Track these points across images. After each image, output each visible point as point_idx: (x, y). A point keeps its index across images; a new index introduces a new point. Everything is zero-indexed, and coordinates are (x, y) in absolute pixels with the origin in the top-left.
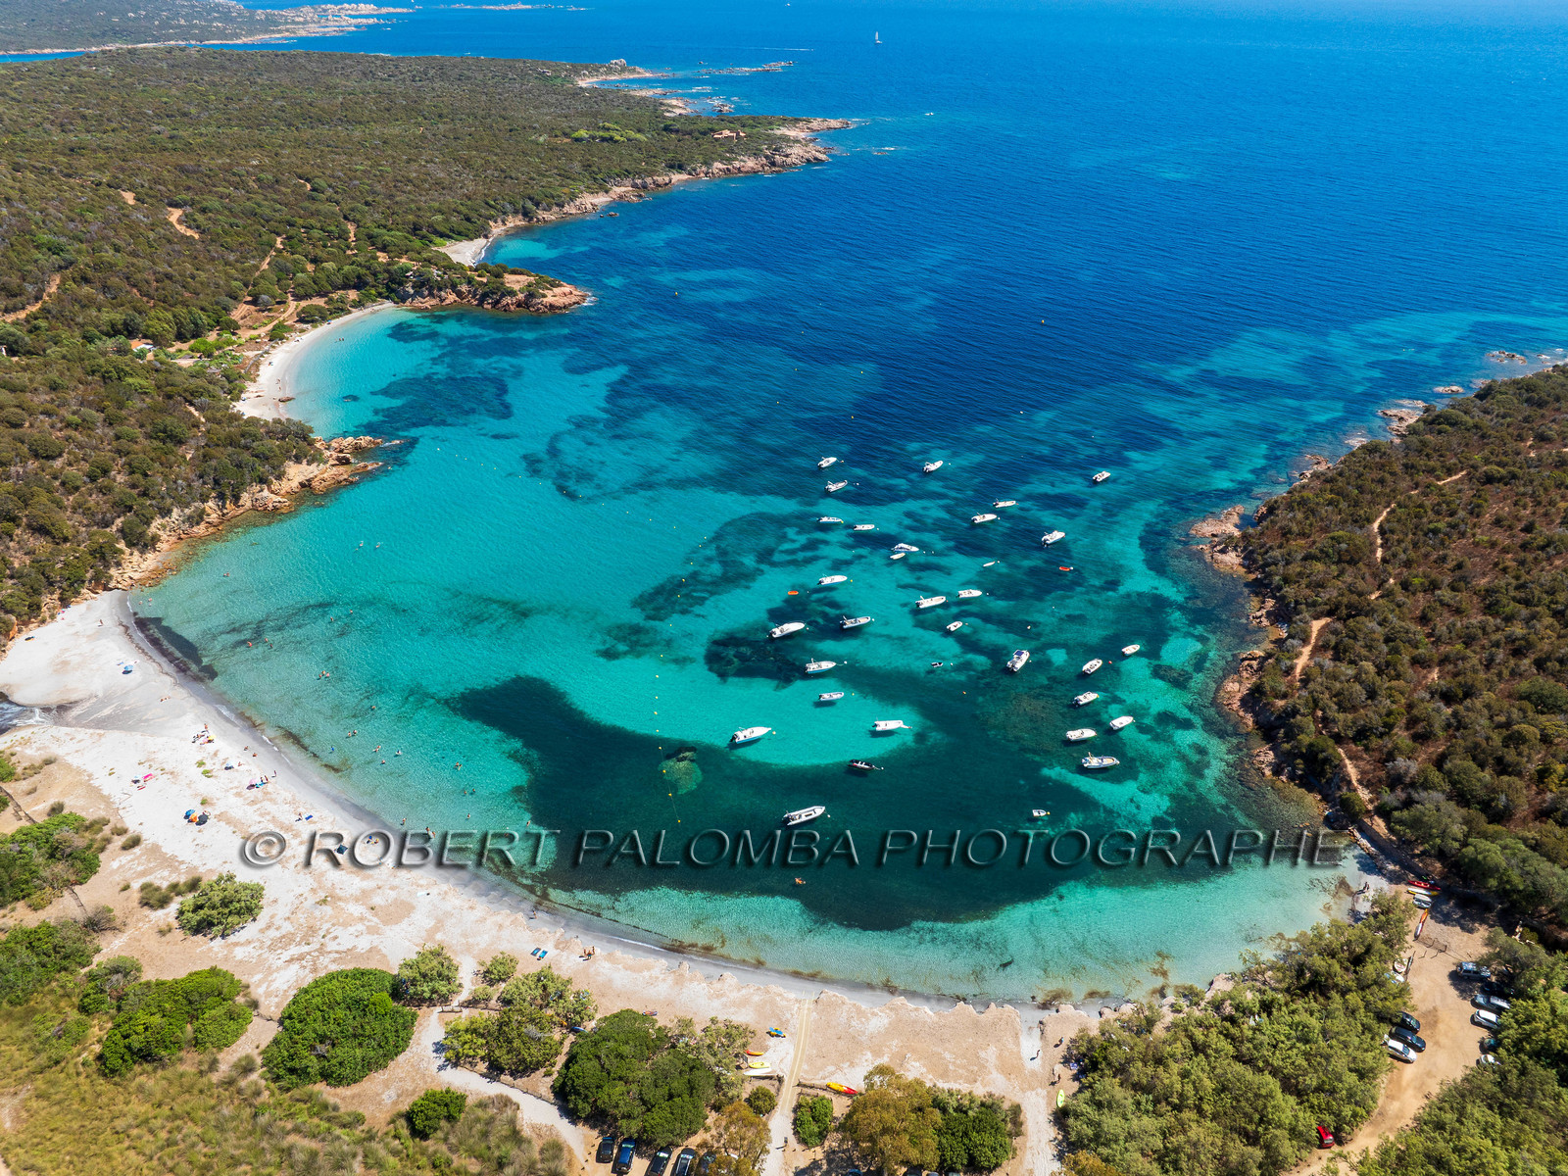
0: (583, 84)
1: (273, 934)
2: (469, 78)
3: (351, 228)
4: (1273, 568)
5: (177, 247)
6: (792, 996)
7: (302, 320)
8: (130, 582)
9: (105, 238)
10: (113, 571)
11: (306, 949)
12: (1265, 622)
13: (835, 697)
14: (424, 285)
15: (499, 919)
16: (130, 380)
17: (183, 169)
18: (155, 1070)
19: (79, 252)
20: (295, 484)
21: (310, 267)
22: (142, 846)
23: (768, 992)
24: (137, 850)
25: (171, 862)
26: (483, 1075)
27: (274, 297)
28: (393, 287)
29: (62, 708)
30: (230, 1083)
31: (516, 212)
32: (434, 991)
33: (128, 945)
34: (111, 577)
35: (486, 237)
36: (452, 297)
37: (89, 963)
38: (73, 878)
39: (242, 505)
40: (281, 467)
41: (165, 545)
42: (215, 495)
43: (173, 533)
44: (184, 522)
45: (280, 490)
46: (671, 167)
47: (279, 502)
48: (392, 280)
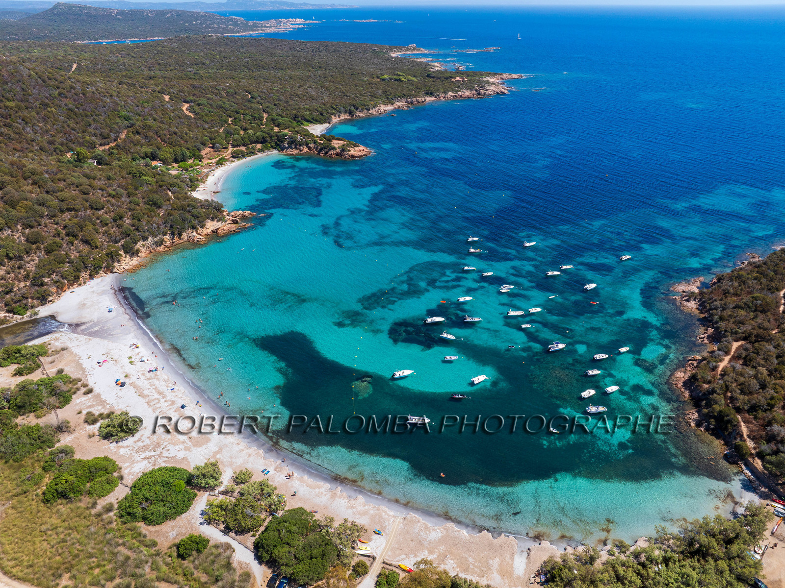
0: (393, 55)
1: (140, 444)
2: (338, 51)
3: (265, 115)
4: (715, 311)
5: (182, 120)
6: (392, 513)
7: (233, 157)
8: (123, 270)
9: (151, 115)
10: (116, 264)
11: (153, 453)
12: (706, 341)
13: (453, 358)
14: (293, 143)
15: (250, 451)
16: (144, 178)
17: (194, 87)
18: (67, 503)
19: (138, 120)
20: (209, 231)
21: (242, 133)
22: (93, 394)
23: (379, 509)
24: (90, 395)
25: (103, 403)
26: (221, 531)
27: (222, 145)
28: (278, 144)
29: (77, 325)
30: (99, 515)
31: (346, 112)
32: (207, 483)
33: (73, 440)
34: (114, 267)
35: (329, 123)
36: (306, 150)
37: (53, 447)
38: (57, 405)
39: (183, 239)
40: (204, 223)
41: (143, 255)
42: (170, 233)
43: (148, 249)
44: (153, 244)
45: (202, 233)
46: (427, 94)
47: (200, 239)
48: (279, 140)
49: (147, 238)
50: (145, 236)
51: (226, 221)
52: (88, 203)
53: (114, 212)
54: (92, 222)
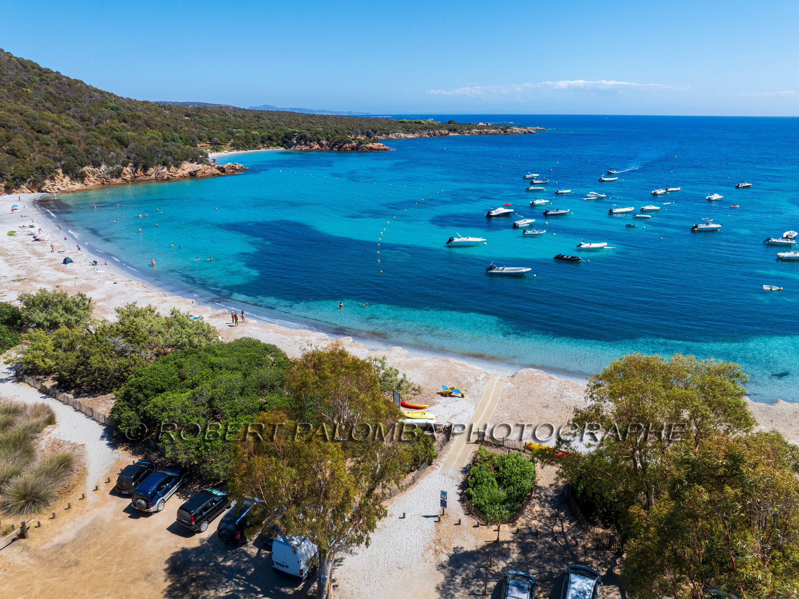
8: (56, 190)
10: (47, 182)
14: (303, 139)
20: (186, 172)
23: (446, 362)
26: (41, 391)
27: (221, 141)
28: (286, 141)
36: (317, 146)
39: (149, 175)
40: (180, 161)
41: (91, 184)
42: (132, 165)
43: (99, 179)
44: (107, 174)
45: (176, 173)
46: (450, 130)
47: (172, 176)
48: (286, 137)
49: (99, 166)
50: (96, 161)
51: (210, 165)
52: (29, 124)
53: (61, 137)
54: (26, 137)
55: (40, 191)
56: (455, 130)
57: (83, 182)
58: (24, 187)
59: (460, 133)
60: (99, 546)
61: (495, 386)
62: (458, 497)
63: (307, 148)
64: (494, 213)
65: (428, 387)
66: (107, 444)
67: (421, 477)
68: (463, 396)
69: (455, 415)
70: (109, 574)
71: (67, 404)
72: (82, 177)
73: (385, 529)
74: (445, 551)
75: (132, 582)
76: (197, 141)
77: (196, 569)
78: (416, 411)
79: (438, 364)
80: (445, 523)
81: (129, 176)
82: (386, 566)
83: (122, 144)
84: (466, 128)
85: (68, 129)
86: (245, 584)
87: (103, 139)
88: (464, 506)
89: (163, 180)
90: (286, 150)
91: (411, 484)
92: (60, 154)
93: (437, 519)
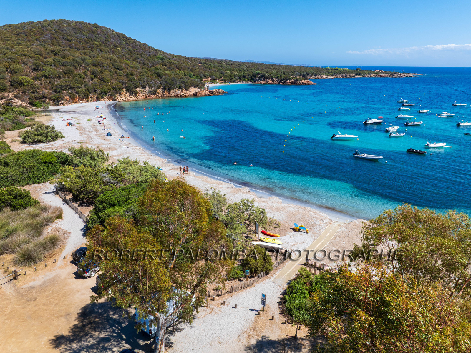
7: (222, 82)
10: (117, 95)
14: (263, 77)
20: (191, 93)
23: (304, 209)
27: (216, 77)
28: (253, 78)
36: (271, 82)
38: (8, 127)
39: (171, 94)
40: (188, 87)
41: (140, 98)
42: (162, 88)
43: (144, 95)
44: (149, 92)
45: (186, 94)
46: (356, 74)
47: (183, 95)
48: (253, 76)
49: (145, 88)
50: (144, 85)
51: (205, 89)
52: (113, 65)
53: (128, 72)
54: (110, 71)
55: (113, 100)
56: (360, 74)
57: (136, 96)
58: (106, 98)
59: (362, 76)
60: (51, 292)
61: (333, 228)
62: (279, 300)
63: (264, 82)
64: (369, 122)
65: (286, 224)
66: (82, 234)
67: (258, 282)
68: (307, 232)
69: (297, 244)
70: (48, 309)
71: (73, 209)
72: (135, 94)
73: (220, 313)
74: (255, 337)
75: (58, 317)
76: (203, 77)
77: (95, 317)
78: (271, 238)
79: (298, 210)
80: (263, 317)
81: (161, 94)
82: (211, 339)
83: (159, 77)
84: (367, 73)
85: (132, 68)
86: (118, 332)
87: (150, 73)
88: (280, 307)
89: (178, 97)
90: (253, 84)
91: (248, 286)
92: (125, 81)
93: (257, 313)
